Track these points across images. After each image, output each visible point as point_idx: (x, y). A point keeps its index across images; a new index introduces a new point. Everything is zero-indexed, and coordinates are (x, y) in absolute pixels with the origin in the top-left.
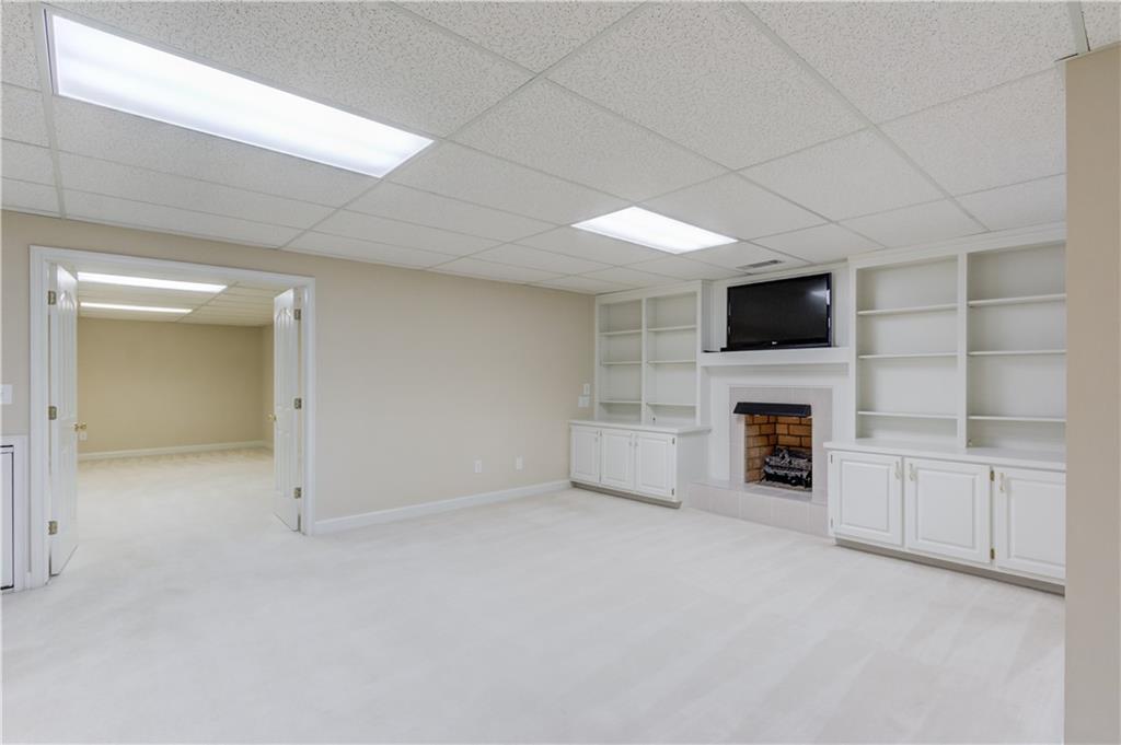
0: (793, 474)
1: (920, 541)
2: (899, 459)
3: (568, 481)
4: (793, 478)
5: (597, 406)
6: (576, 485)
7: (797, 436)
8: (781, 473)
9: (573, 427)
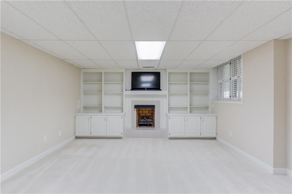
0: (149, 123)
1: (188, 134)
2: (184, 117)
3: (74, 137)
4: (149, 124)
5: (82, 108)
6: (77, 138)
7: (144, 113)
8: (146, 123)
9: (76, 116)
